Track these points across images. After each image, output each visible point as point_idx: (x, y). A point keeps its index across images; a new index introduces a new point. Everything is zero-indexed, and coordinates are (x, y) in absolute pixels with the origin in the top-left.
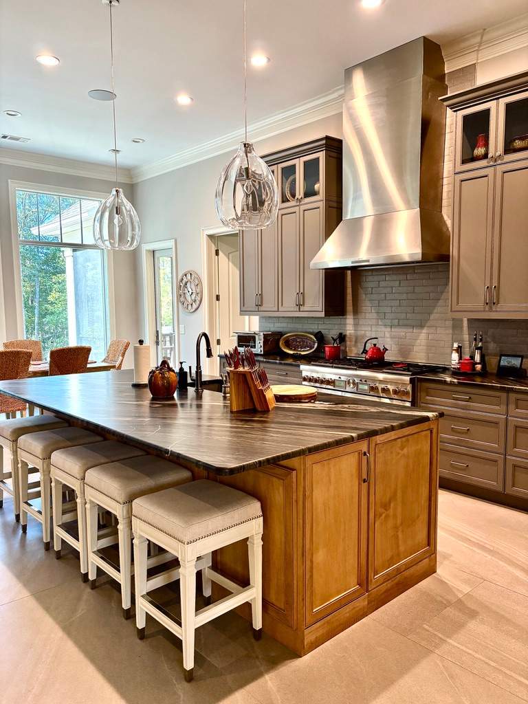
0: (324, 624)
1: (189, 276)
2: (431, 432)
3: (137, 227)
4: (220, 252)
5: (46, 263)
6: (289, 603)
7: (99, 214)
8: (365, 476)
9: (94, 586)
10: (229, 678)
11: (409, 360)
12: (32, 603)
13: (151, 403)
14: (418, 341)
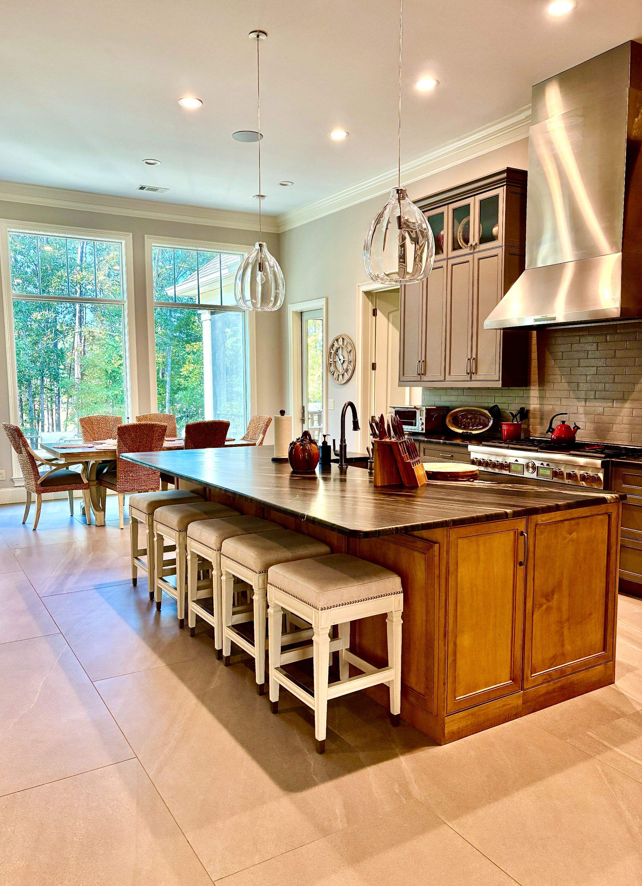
0: (468, 715)
1: (340, 340)
2: (610, 516)
3: (281, 284)
4: (378, 312)
5: (179, 329)
6: (429, 687)
7: (241, 272)
8: (521, 558)
9: (228, 662)
10: (362, 755)
11: (607, 442)
12: (167, 672)
13: (291, 476)
14: (619, 418)
